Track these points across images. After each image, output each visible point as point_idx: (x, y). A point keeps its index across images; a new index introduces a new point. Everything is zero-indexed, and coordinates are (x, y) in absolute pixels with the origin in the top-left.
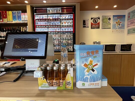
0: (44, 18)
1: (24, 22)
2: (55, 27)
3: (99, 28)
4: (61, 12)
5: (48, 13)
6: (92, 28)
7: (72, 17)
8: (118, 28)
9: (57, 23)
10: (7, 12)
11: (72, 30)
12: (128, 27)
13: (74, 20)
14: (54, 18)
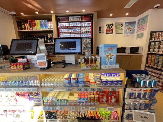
0: (66, 26)
1: (50, 29)
2: (76, 34)
3: (112, 33)
4: (80, 20)
5: (69, 21)
6: (106, 34)
7: (90, 24)
8: (128, 33)
9: (78, 30)
10: (36, 21)
11: (90, 36)
12: (138, 32)
13: (92, 27)
14: (75, 25)
